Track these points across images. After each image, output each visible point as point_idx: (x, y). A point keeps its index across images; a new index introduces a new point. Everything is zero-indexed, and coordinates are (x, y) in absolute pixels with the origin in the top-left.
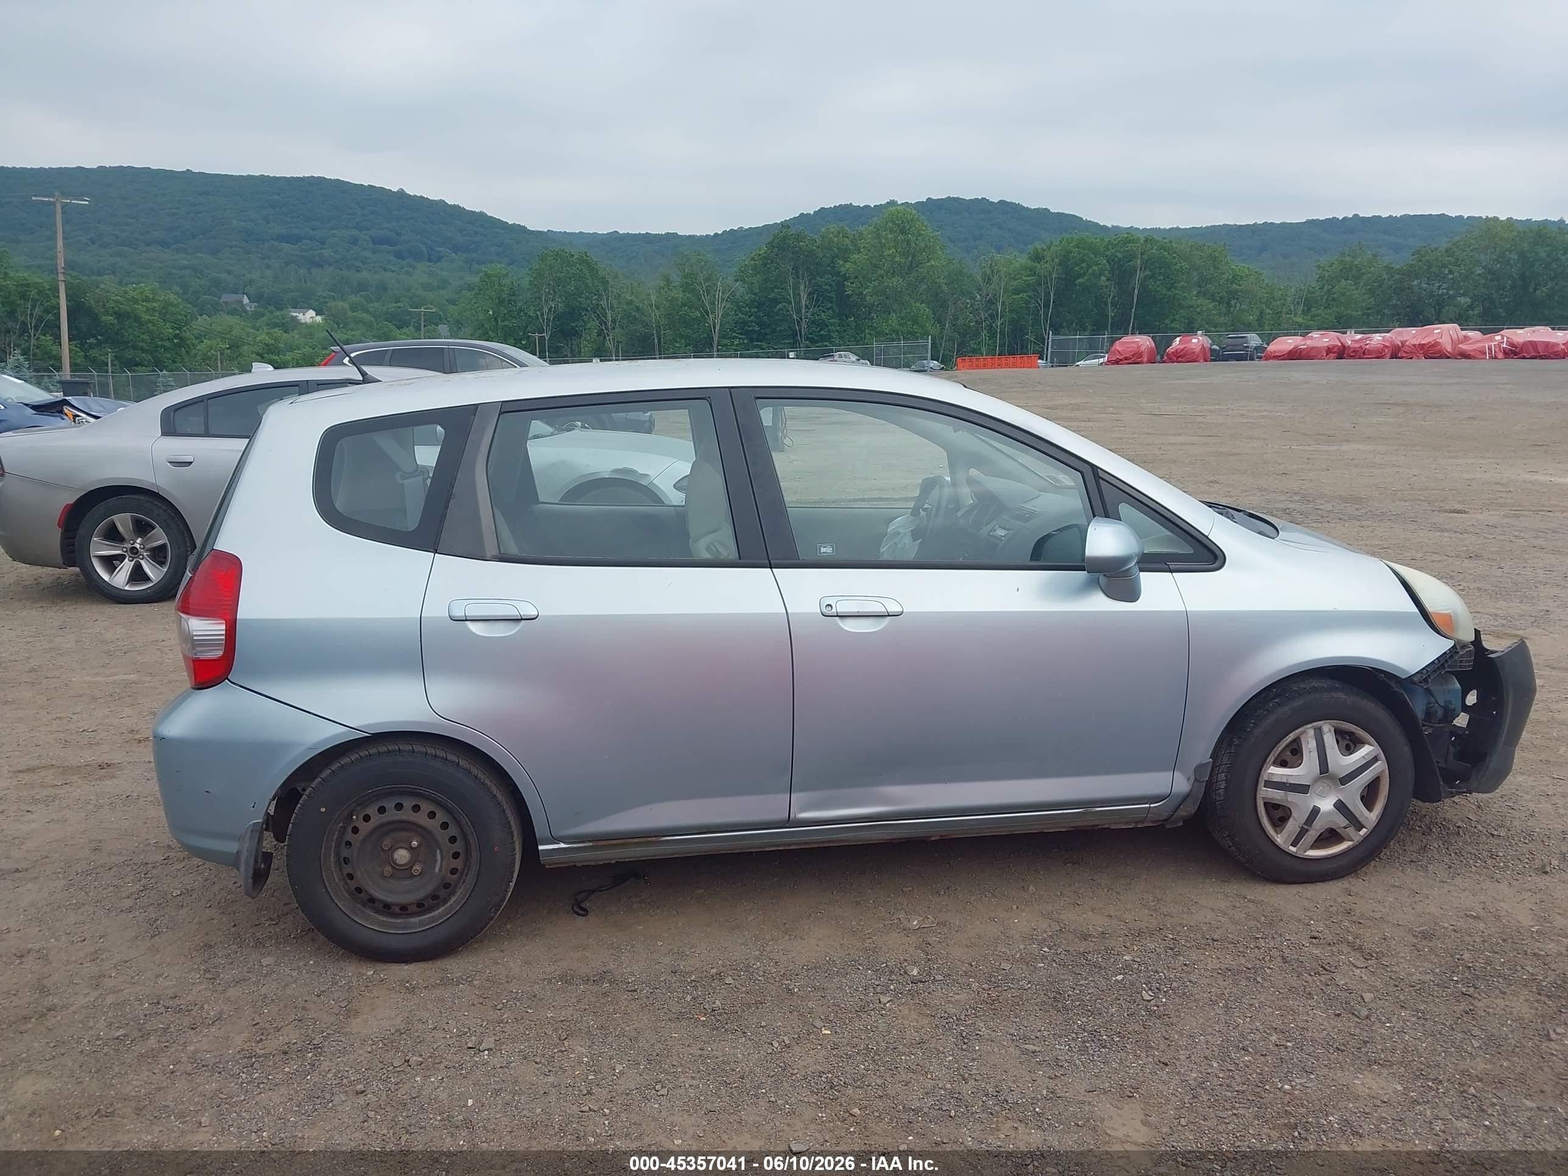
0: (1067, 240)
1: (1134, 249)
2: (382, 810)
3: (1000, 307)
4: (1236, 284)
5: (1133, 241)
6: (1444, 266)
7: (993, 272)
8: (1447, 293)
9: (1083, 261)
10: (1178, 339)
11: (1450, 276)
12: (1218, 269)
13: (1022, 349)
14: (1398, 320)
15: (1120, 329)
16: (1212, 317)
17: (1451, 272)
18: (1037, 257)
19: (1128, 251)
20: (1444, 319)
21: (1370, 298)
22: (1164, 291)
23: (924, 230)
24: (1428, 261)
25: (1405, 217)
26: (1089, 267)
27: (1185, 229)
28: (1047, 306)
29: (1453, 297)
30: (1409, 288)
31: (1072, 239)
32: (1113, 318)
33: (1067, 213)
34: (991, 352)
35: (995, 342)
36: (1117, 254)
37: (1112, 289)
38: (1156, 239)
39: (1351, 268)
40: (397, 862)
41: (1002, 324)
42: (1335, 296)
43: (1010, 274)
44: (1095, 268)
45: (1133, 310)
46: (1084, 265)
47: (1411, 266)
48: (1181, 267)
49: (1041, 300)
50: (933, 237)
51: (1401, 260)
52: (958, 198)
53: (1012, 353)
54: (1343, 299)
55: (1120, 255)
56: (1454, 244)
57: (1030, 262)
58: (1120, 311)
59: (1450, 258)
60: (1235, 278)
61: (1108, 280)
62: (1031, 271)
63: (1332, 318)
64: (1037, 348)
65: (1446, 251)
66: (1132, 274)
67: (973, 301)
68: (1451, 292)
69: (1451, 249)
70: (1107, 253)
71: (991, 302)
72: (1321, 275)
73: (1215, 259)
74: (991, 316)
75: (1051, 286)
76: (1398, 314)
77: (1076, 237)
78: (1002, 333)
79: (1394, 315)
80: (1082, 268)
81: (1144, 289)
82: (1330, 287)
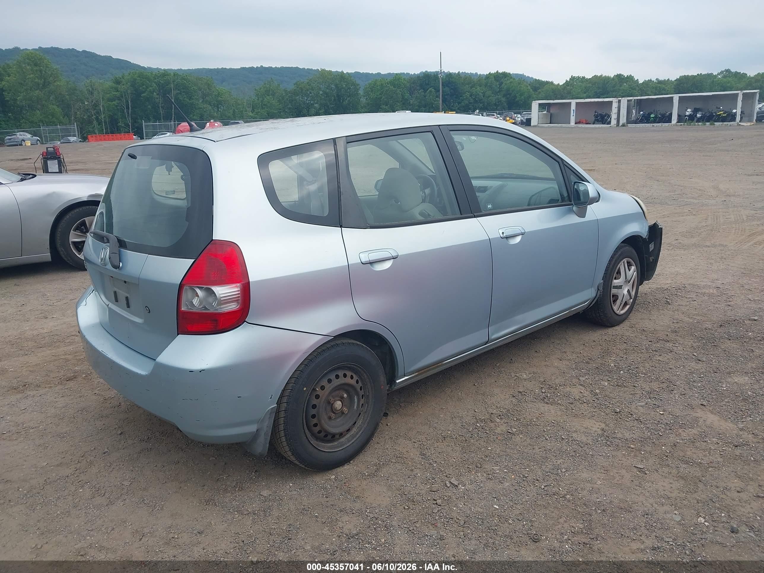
0: (133, 73)
1: (169, 79)
2: (330, 381)
3: (101, 108)
4: (220, 97)
5: (168, 75)
6: (308, 90)
7: (93, 89)
8: (310, 103)
9: (143, 85)
10: (208, 124)
11: (311, 95)
12: (211, 89)
13: (117, 131)
14: (292, 115)
15: (168, 120)
16: (212, 113)
17: (310, 93)
18: (118, 82)
19: (165, 80)
20: (311, 114)
21: (280, 104)
22: (188, 100)
23: (50, 65)
24: (301, 88)
25: (282, 68)
26: (147, 87)
27: (185, 70)
28: (128, 108)
29: (313, 104)
30: (295, 100)
31: (136, 73)
32: (163, 114)
33: (122, 59)
34: (101, 132)
35: (102, 127)
36: (161, 81)
37: (160, 99)
38: (179, 74)
39: (269, 91)
40: (337, 409)
41: (104, 117)
42: (265, 103)
43: (104, 91)
44: (151, 88)
45: (173, 110)
46: (144, 87)
47: (295, 90)
48: (194, 88)
49: (124, 105)
50: (55, 69)
51: (291, 87)
52: (58, 48)
53: (112, 133)
54: (269, 105)
55: (162, 82)
56: (310, 81)
57: (113, 84)
58: (166, 111)
59: (310, 87)
60: (219, 95)
61: (157, 94)
62: (115, 89)
63: (265, 114)
64: (126, 130)
65: (307, 83)
66: (170, 92)
67: (84, 105)
68: (312, 102)
69: (309, 83)
70: (155, 81)
71: (96, 106)
72: (257, 94)
73: (209, 84)
74: (98, 113)
75: (128, 97)
76: (292, 112)
77: (138, 72)
78: (105, 122)
79: (290, 112)
80: (144, 88)
81: (177, 99)
82: (262, 99)
